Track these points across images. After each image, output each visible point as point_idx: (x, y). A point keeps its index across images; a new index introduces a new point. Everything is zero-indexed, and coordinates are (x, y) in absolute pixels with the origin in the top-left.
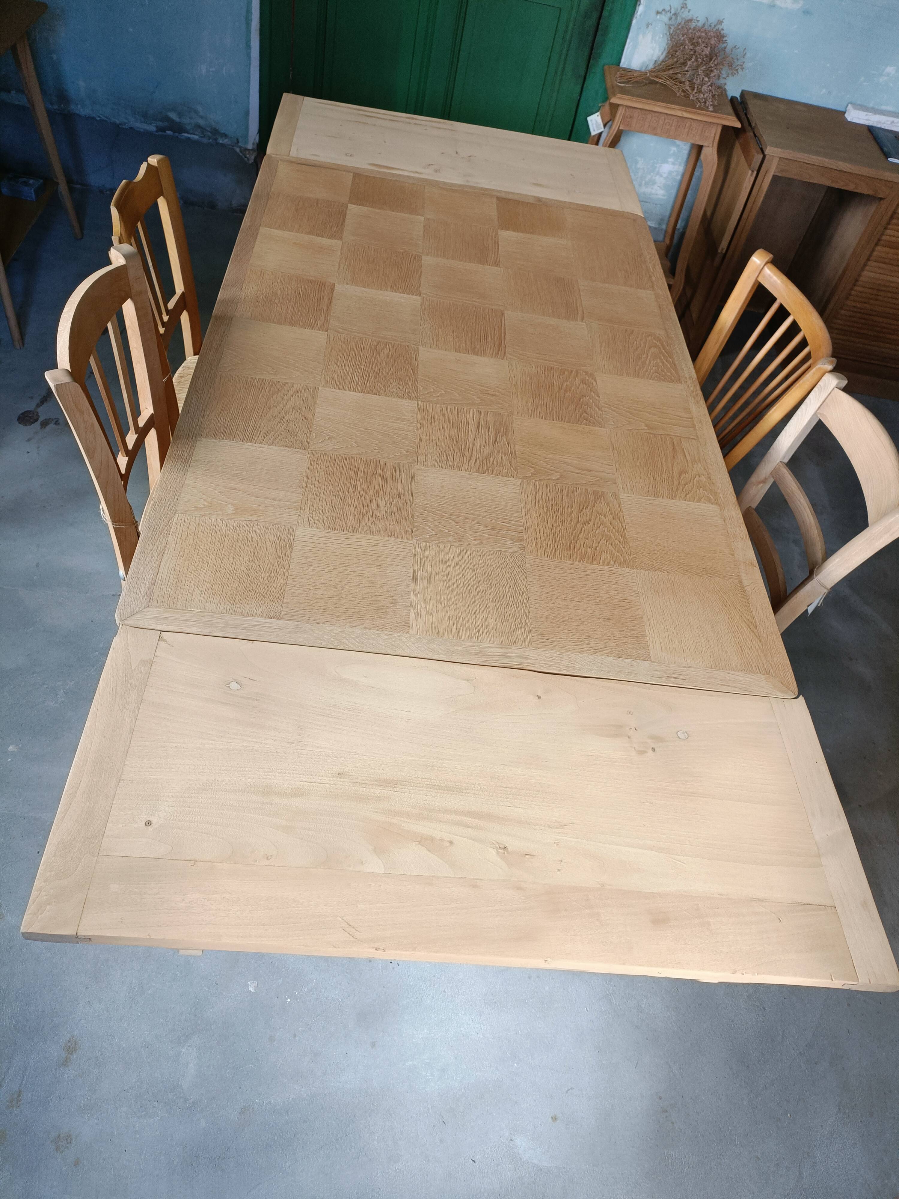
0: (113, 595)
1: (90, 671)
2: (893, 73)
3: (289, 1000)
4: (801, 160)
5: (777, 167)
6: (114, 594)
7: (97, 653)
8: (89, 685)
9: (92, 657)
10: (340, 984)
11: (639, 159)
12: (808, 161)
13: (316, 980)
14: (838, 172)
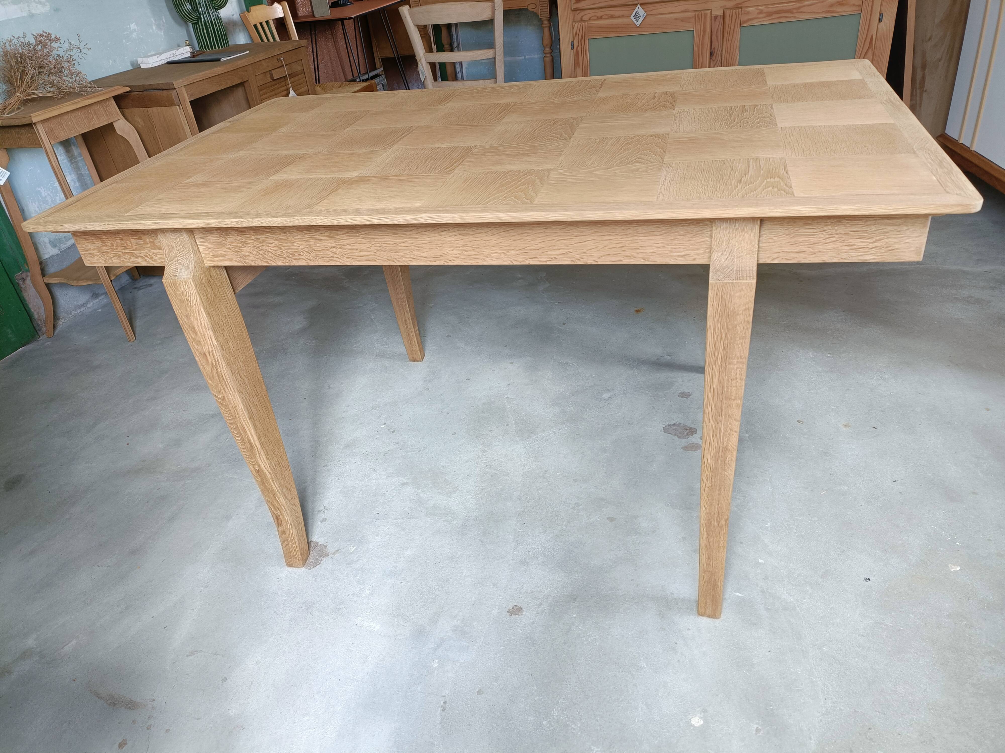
0: (443, 710)
1: (574, 729)
2: (136, 28)
3: (958, 543)
4: (196, 81)
5: (188, 95)
6: (440, 709)
7: (544, 723)
8: (598, 728)
9: (552, 728)
10: (929, 511)
11: (39, 189)
12: (199, 78)
13: (931, 526)
14: (217, 77)
